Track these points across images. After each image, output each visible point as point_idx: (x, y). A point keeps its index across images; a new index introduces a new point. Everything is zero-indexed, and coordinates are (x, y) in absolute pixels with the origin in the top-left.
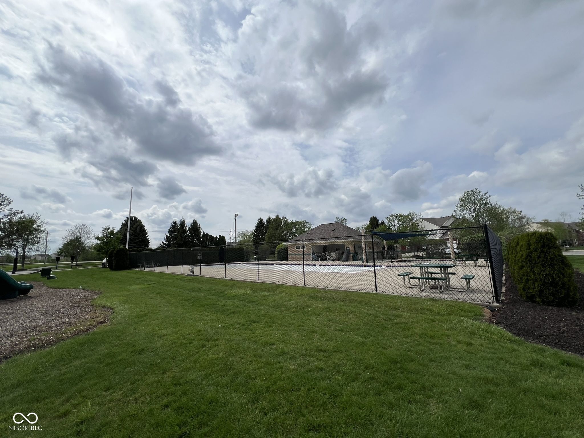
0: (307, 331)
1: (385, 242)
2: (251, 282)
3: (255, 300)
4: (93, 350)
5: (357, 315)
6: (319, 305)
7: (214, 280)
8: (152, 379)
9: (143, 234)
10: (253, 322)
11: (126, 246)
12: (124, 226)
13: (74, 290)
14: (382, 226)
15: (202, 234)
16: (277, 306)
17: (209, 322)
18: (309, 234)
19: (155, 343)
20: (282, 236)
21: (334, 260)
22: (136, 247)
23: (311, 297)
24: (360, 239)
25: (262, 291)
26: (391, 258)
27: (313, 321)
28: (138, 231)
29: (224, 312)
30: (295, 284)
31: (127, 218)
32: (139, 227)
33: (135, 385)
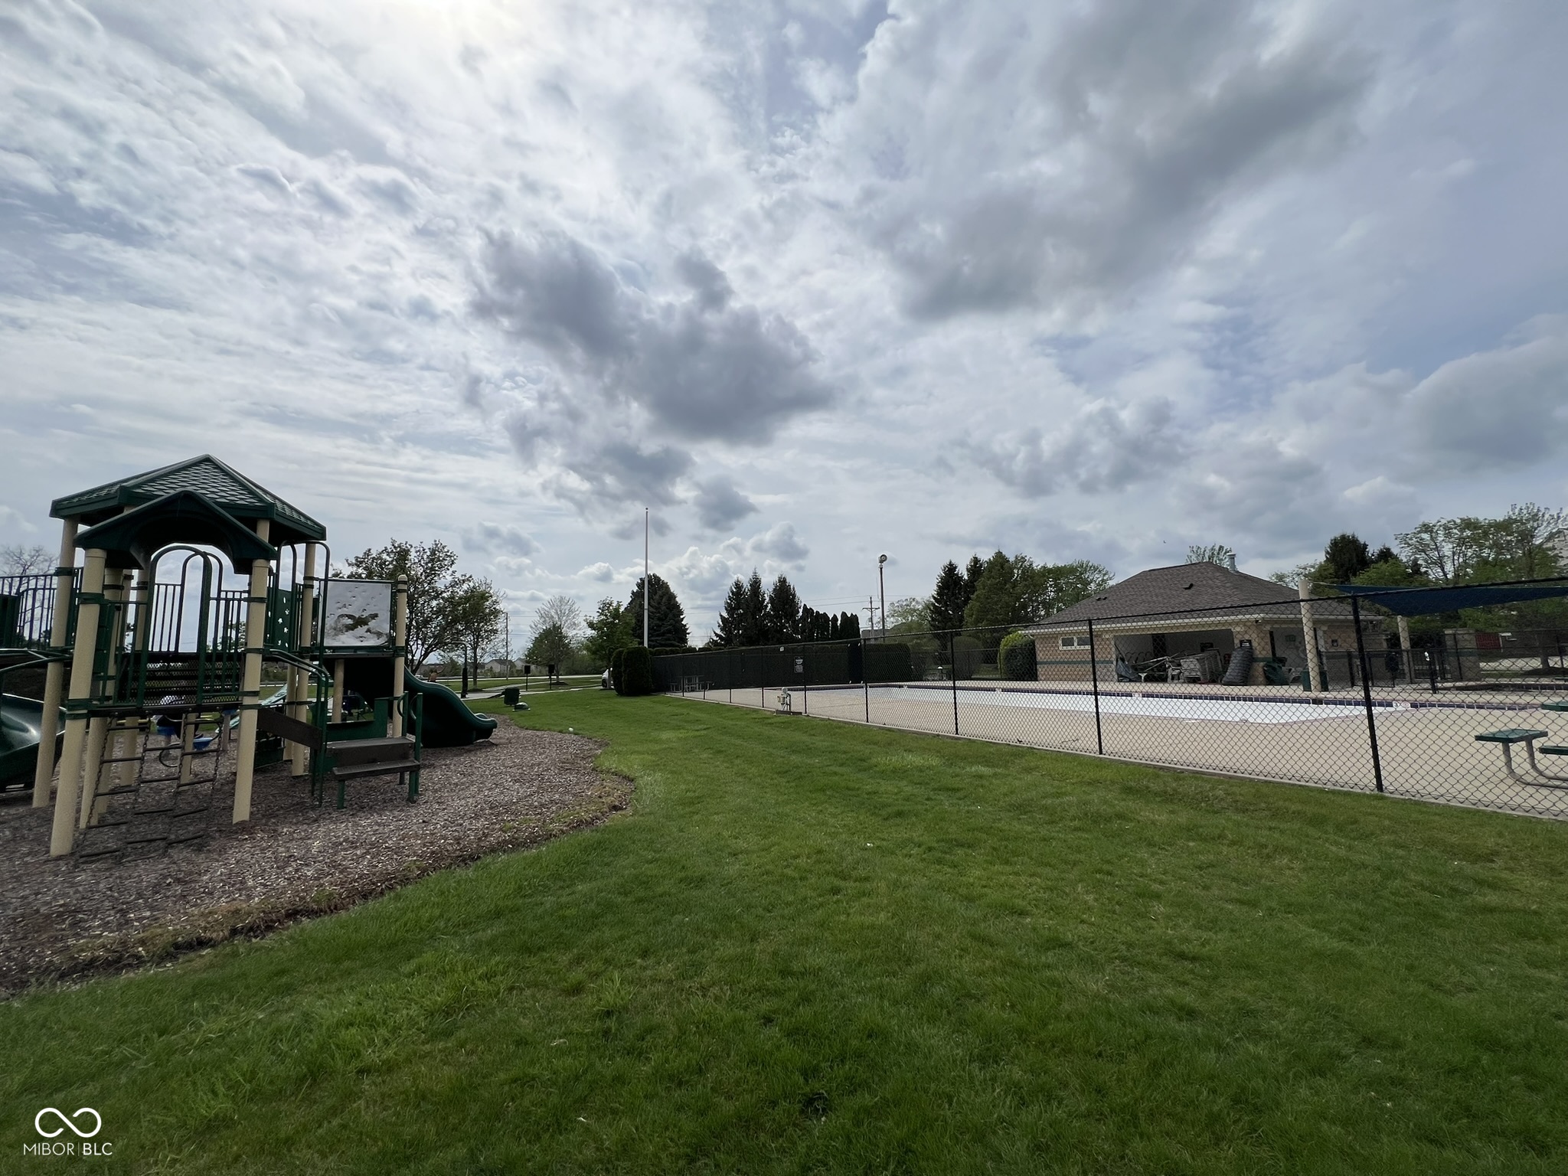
0: (1128, 892)
1: (1401, 624)
2: (938, 735)
3: (956, 786)
4: (607, 864)
5: (1305, 861)
6: (1161, 816)
7: (840, 728)
8: (728, 948)
9: (674, 615)
10: (957, 846)
11: (643, 643)
12: (637, 596)
13: (560, 736)
14: (1383, 566)
15: (801, 610)
16: (1021, 809)
17: (841, 830)
18: (1103, 602)
19: (726, 868)
20: (1014, 609)
21: (1194, 680)
22: (662, 645)
23: (1128, 790)
24: (1295, 611)
25: (972, 764)
26: (1433, 676)
27: (1142, 863)
28: (664, 608)
29: (877, 811)
30: (1069, 747)
31: (641, 579)
32: (665, 600)
33: (697, 957)
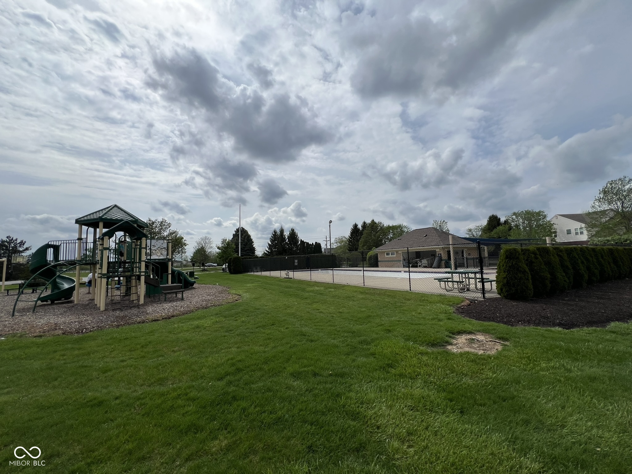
2: (328, 283)
7: (302, 282)
9: (250, 243)
15: (299, 241)
18: (400, 240)
20: (377, 241)
21: (425, 267)
22: (246, 255)
28: (246, 240)
31: (236, 228)
32: (246, 237)
